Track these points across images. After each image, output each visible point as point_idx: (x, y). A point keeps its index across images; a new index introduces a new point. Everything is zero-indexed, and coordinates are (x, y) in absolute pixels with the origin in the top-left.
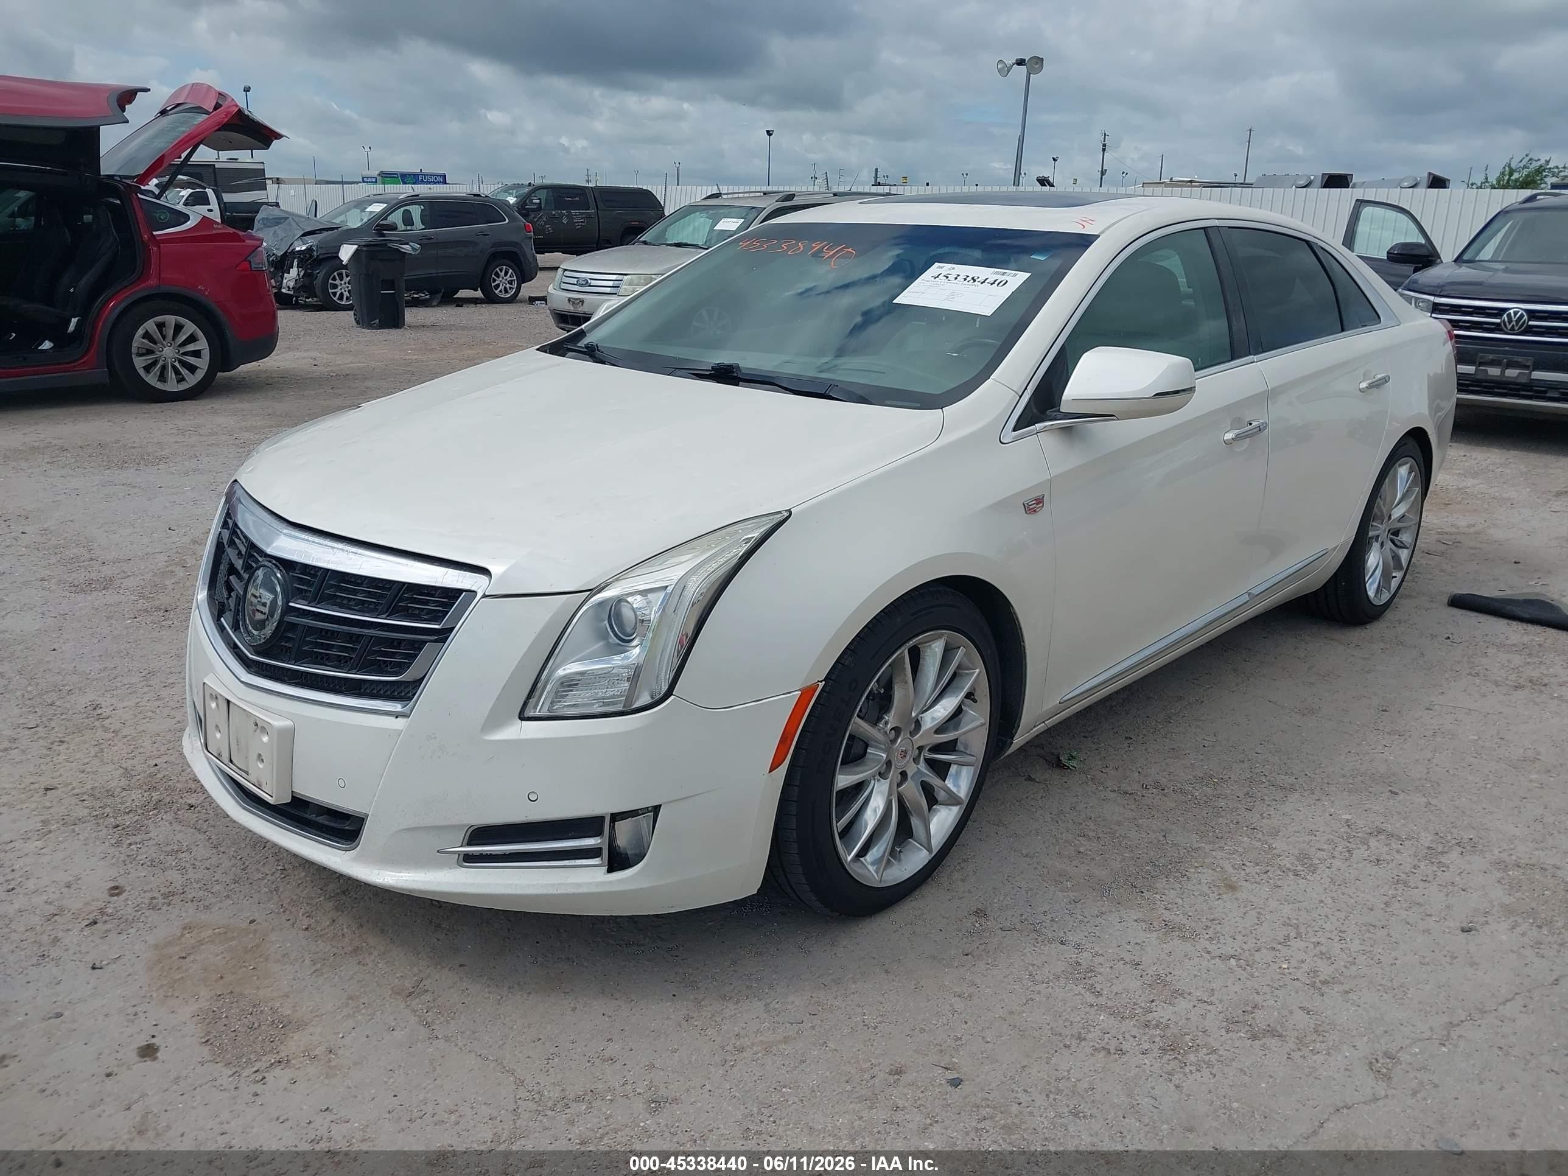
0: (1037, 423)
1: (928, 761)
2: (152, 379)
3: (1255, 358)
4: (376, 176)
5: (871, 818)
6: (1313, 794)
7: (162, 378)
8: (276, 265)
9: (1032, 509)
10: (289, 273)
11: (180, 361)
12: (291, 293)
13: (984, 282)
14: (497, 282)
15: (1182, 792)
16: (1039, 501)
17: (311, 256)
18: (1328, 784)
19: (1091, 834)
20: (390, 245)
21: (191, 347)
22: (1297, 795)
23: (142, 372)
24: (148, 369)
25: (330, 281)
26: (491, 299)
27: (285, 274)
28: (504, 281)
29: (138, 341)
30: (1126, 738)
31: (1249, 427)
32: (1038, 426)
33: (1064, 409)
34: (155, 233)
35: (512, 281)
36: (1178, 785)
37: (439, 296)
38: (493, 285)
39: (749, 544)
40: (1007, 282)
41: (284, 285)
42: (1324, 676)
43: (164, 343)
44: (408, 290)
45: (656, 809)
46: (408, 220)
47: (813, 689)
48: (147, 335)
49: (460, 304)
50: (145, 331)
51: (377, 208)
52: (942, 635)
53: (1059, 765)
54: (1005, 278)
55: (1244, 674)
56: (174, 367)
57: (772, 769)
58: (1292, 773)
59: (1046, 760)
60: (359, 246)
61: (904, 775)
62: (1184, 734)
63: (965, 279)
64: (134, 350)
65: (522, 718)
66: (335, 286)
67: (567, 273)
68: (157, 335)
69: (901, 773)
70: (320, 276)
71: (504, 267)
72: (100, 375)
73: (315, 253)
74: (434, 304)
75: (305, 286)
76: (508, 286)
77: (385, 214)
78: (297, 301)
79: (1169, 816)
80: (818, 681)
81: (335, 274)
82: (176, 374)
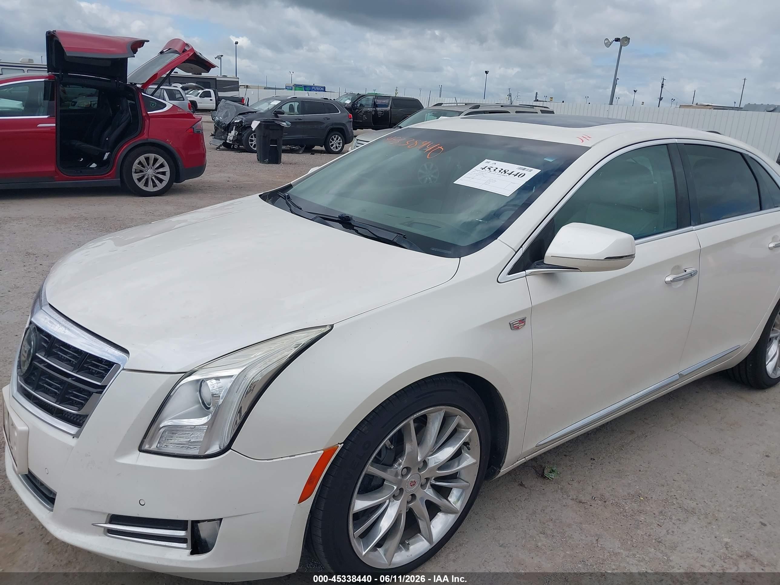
0: (527, 269)
1: (433, 486)
2: (141, 185)
3: (694, 228)
4: (292, 86)
5: (385, 524)
6: (706, 518)
7: (146, 184)
8: (225, 128)
9: (515, 327)
10: (231, 133)
11: (155, 177)
12: (231, 143)
13: (511, 174)
14: (332, 143)
15: (617, 505)
16: (523, 321)
17: (242, 125)
18: (718, 511)
19: (549, 532)
20: (276, 122)
21: (161, 170)
22: (695, 518)
23: (136, 181)
24: (140, 180)
25: (250, 138)
26: (329, 151)
27: (229, 134)
28: (336, 142)
29: (135, 166)
30: (591, 459)
31: (685, 273)
32: (528, 271)
33: (546, 261)
34: (148, 113)
35: (340, 143)
36: (616, 499)
37: (303, 148)
38: (330, 144)
39: (297, 348)
40: (525, 174)
41: (228, 139)
42: (731, 425)
43: (149, 167)
44: (283, 145)
45: (221, 520)
46: (291, 108)
47: (333, 449)
48: (140, 163)
49: (313, 153)
50: (139, 161)
51: (276, 103)
52: (442, 409)
53: (543, 476)
54: (524, 172)
55: (678, 418)
56: (152, 179)
57: (301, 501)
58: (695, 499)
59: (536, 471)
60: (261, 121)
61: (413, 496)
62: (629, 459)
63: (500, 171)
64: (133, 170)
65: (141, 450)
66: (252, 141)
67: (359, 142)
68: (145, 163)
69: (411, 495)
70: (245, 135)
71: (337, 136)
72: (116, 182)
73: (243, 124)
74: (300, 152)
75: (238, 140)
76: (338, 145)
77: (280, 106)
78: (233, 147)
79: (605, 524)
80: (339, 444)
81: (253, 134)
82: (153, 183)
